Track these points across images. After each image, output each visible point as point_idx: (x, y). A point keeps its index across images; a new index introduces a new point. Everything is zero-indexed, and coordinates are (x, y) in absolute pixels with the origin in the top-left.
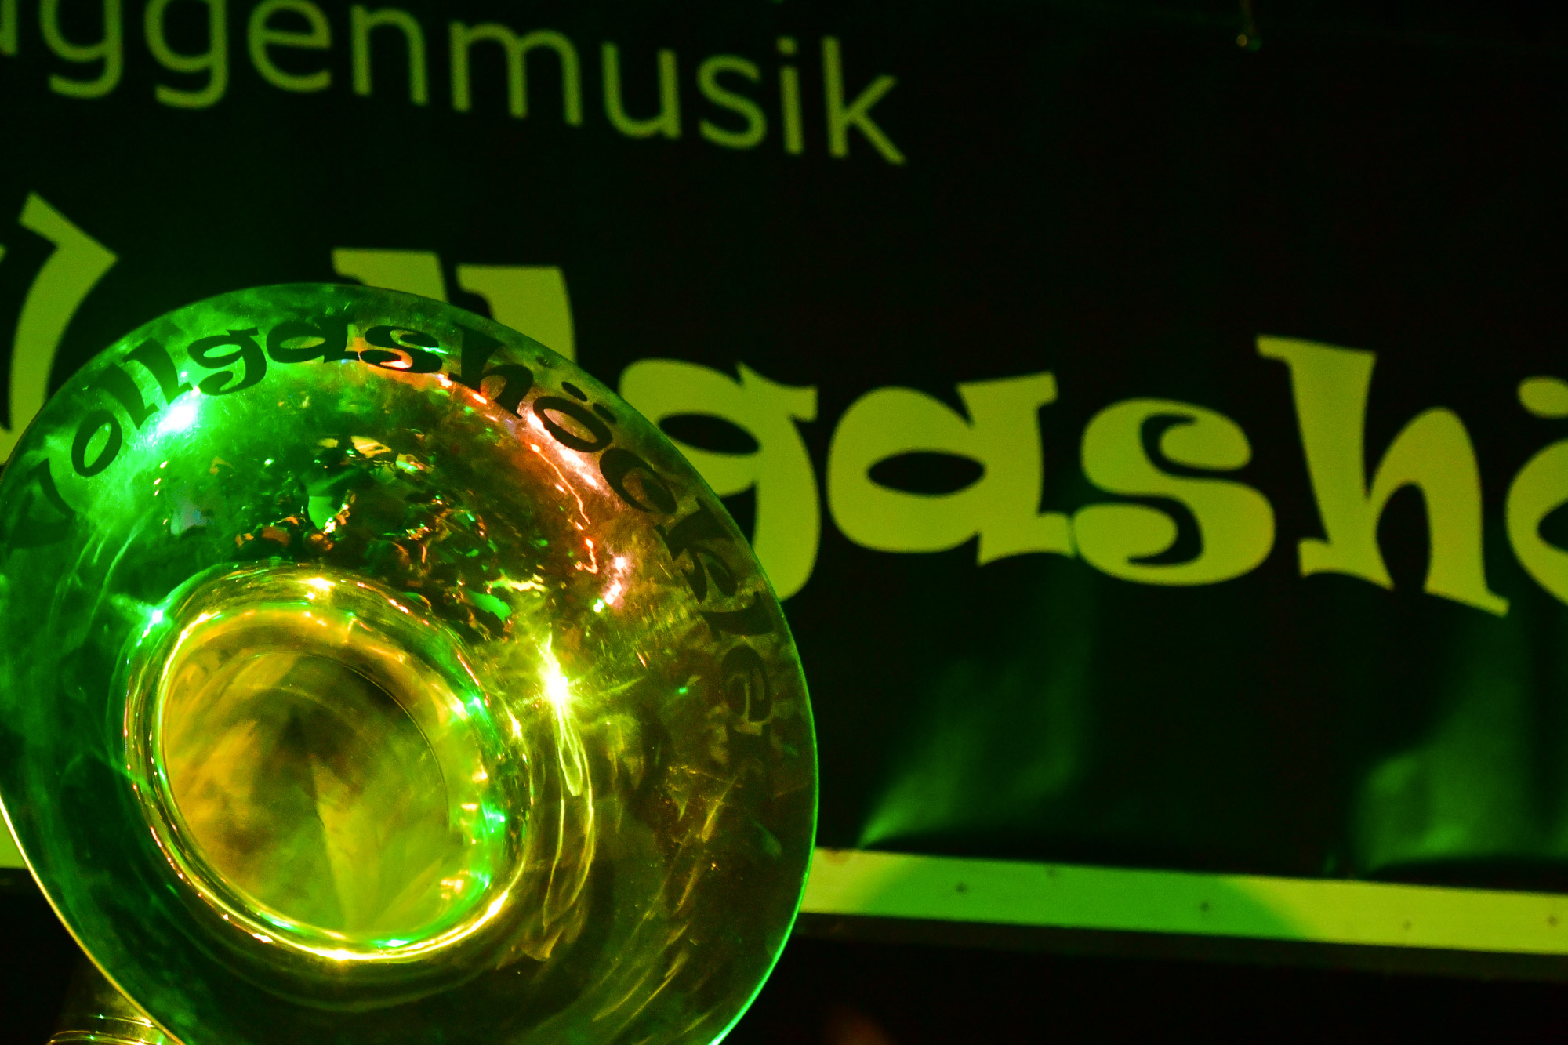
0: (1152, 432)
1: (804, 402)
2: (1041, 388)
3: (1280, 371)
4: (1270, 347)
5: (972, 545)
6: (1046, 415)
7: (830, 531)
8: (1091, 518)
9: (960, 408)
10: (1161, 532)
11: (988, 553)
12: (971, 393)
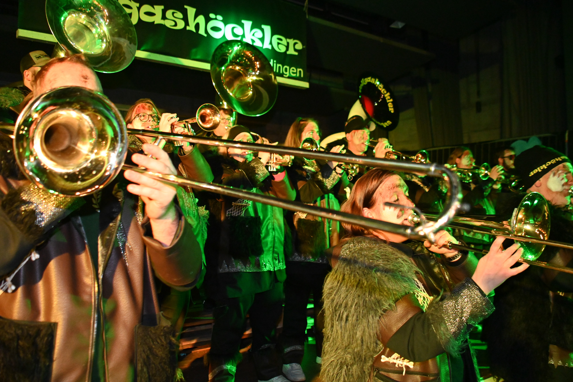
0: (173, 13)
1: (138, 5)
2: (162, 7)
3: (186, 9)
4: (186, 7)
5: (154, 22)
6: (163, 10)
7: (139, 18)
8: (166, 21)
9: (154, 8)
10: (173, 23)
11: (155, 23)
12: (155, 6)
